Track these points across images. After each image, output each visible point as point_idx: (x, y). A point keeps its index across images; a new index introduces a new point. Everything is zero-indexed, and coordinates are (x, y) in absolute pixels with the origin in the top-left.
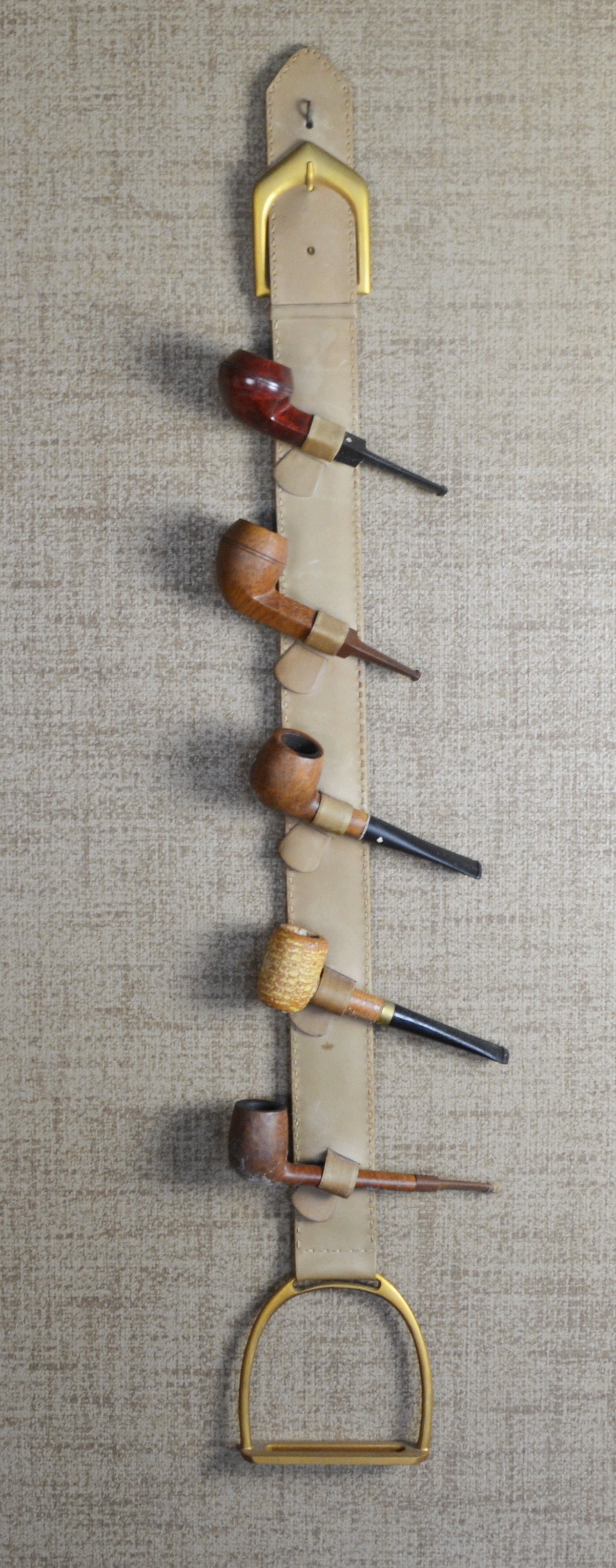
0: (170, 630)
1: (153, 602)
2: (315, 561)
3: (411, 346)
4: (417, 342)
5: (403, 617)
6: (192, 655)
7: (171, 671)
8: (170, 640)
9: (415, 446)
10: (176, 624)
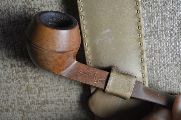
0: (23, 82)
1: (9, 66)
2: (108, 31)
5: (174, 61)
6: (38, 96)
7: (28, 107)
8: (24, 88)
10: (26, 78)
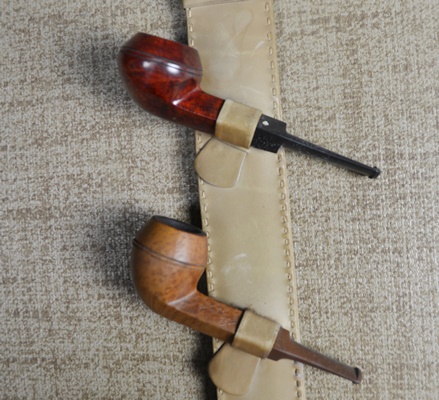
0: (114, 323)
1: (96, 297)
2: (243, 255)
3: (333, 23)
4: (338, 19)
5: (341, 307)
6: (135, 347)
7: (117, 363)
8: (115, 333)
9: (343, 127)
10: (118, 318)
